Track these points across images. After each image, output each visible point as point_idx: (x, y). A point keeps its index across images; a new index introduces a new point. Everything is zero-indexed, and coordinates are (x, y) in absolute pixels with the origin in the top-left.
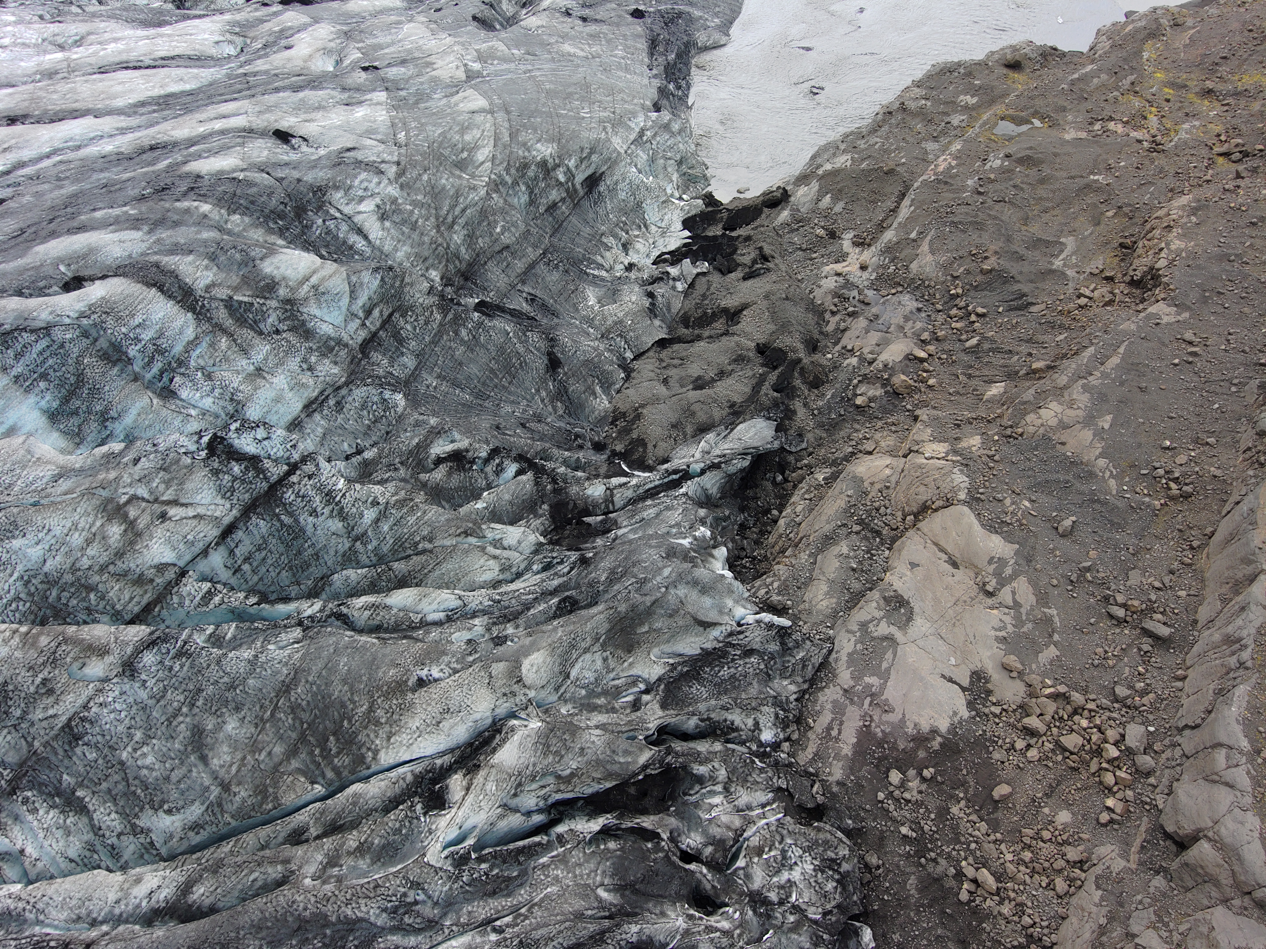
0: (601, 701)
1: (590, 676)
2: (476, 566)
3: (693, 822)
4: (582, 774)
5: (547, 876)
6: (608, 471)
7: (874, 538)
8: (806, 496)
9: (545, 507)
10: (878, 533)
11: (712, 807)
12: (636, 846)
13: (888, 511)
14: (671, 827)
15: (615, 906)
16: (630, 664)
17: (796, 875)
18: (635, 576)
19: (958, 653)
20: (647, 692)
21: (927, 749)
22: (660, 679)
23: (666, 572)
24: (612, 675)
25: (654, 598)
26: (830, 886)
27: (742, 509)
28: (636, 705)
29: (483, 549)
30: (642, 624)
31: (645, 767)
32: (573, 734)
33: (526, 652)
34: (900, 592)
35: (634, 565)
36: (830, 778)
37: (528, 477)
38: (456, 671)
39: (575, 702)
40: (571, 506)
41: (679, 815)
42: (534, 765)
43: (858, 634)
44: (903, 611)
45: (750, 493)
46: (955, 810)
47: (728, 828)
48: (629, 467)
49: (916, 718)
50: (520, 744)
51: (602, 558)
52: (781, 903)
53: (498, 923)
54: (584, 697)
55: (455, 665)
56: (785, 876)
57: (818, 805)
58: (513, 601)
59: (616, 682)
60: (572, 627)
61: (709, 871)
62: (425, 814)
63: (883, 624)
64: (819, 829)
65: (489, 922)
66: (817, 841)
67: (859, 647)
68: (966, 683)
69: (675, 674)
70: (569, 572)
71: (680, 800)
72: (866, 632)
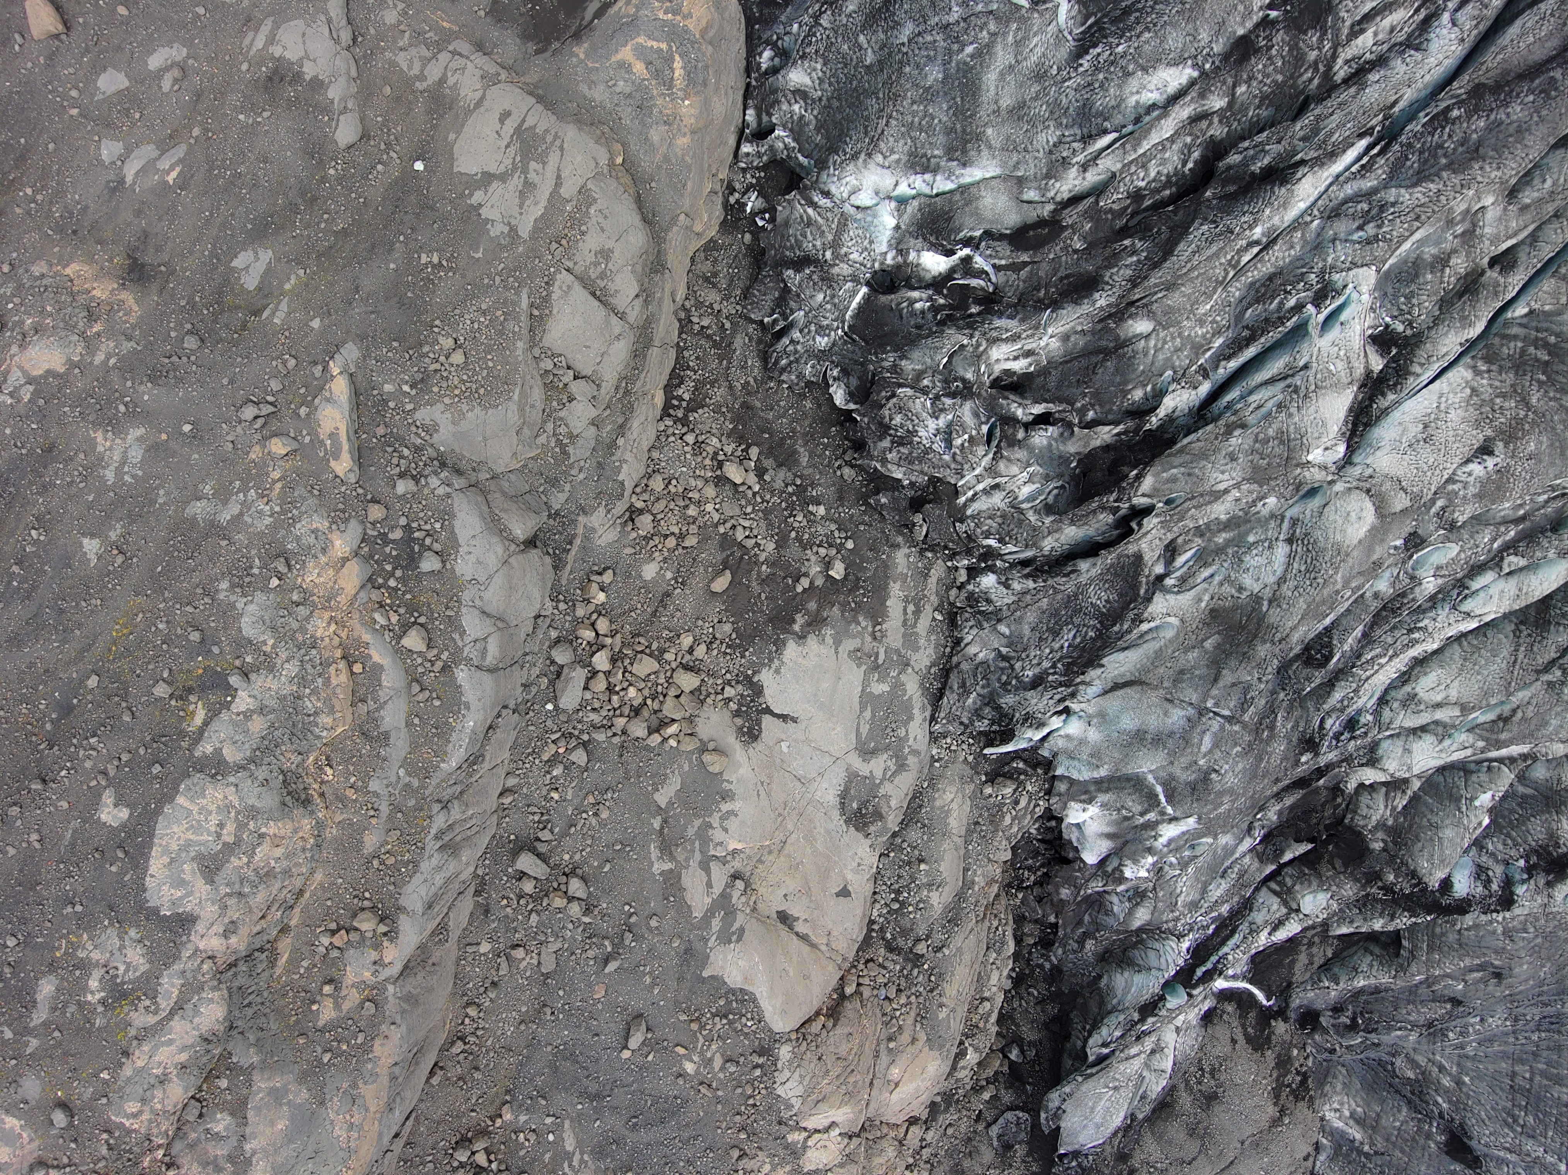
0: (1221, 539)
1: (1252, 560)
2: (1456, 683)
3: (1047, 457)
4: (1216, 438)
5: (1214, 321)
6: (1293, 961)
7: (894, 938)
8: (987, 1005)
9: (1377, 846)
10: (890, 948)
11: (1030, 480)
12: (1107, 407)
13: (883, 992)
14: (1074, 439)
15: (1130, 316)
16: (1200, 600)
17: (932, 424)
18: (1244, 726)
19: (778, 761)
20: (1160, 578)
21: (807, 613)
22: (1149, 600)
23: (1207, 742)
24: (1217, 579)
25: (1221, 684)
26: (898, 419)
27: (1056, 972)
28: (1171, 551)
29: (1465, 709)
30: (1218, 647)
31: (1139, 477)
32: (1256, 469)
33: (1376, 534)
34: (860, 836)
35: (1250, 744)
36: (907, 551)
37: (1434, 881)
38: (1450, 480)
39: (1259, 520)
40: (1338, 863)
41: (1064, 460)
42: (1290, 415)
43: (907, 750)
44: (855, 805)
45: (1053, 1009)
46: (771, 546)
47: (1009, 460)
48: (1251, 995)
49: (823, 650)
50: (1324, 424)
51: (1285, 758)
52: (937, 397)
53: (1256, 250)
54: (1247, 533)
55: (1456, 487)
56: (942, 422)
57: (918, 511)
58: (1390, 640)
59: (1206, 573)
60: (1325, 592)
61: (1014, 414)
62: (1387, 326)
63: (878, 774)
64: (922, 472)
65: (1266, 248)
66: (920, 462)
67: (902, 732)
68: (767, 720)
69: (1131, 615)
70: (1322, 721)
71: (1067, 478)
72: (897, 757)
